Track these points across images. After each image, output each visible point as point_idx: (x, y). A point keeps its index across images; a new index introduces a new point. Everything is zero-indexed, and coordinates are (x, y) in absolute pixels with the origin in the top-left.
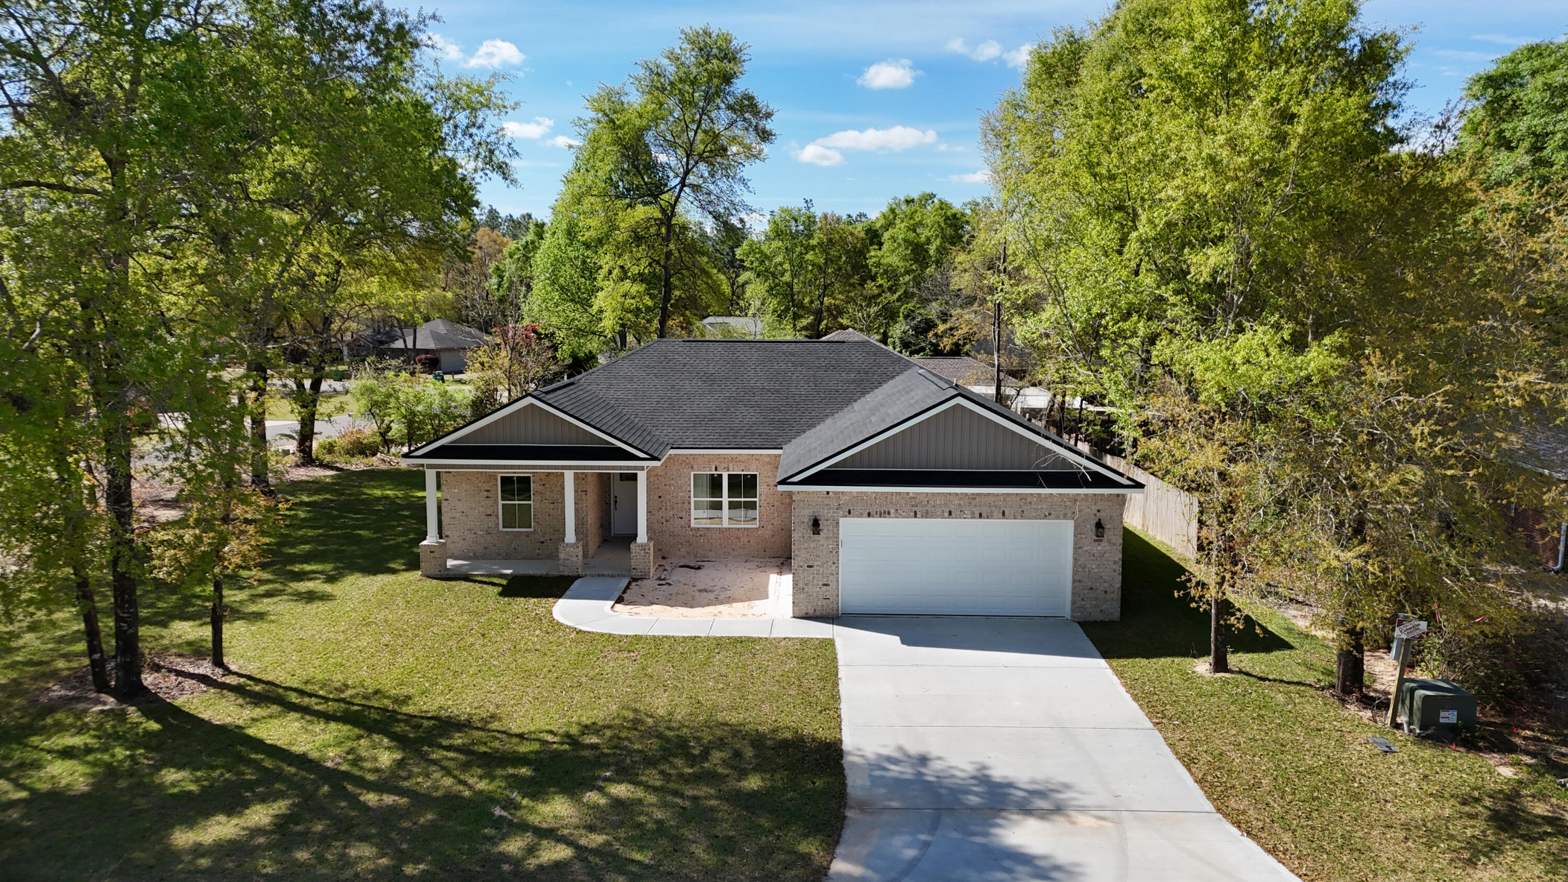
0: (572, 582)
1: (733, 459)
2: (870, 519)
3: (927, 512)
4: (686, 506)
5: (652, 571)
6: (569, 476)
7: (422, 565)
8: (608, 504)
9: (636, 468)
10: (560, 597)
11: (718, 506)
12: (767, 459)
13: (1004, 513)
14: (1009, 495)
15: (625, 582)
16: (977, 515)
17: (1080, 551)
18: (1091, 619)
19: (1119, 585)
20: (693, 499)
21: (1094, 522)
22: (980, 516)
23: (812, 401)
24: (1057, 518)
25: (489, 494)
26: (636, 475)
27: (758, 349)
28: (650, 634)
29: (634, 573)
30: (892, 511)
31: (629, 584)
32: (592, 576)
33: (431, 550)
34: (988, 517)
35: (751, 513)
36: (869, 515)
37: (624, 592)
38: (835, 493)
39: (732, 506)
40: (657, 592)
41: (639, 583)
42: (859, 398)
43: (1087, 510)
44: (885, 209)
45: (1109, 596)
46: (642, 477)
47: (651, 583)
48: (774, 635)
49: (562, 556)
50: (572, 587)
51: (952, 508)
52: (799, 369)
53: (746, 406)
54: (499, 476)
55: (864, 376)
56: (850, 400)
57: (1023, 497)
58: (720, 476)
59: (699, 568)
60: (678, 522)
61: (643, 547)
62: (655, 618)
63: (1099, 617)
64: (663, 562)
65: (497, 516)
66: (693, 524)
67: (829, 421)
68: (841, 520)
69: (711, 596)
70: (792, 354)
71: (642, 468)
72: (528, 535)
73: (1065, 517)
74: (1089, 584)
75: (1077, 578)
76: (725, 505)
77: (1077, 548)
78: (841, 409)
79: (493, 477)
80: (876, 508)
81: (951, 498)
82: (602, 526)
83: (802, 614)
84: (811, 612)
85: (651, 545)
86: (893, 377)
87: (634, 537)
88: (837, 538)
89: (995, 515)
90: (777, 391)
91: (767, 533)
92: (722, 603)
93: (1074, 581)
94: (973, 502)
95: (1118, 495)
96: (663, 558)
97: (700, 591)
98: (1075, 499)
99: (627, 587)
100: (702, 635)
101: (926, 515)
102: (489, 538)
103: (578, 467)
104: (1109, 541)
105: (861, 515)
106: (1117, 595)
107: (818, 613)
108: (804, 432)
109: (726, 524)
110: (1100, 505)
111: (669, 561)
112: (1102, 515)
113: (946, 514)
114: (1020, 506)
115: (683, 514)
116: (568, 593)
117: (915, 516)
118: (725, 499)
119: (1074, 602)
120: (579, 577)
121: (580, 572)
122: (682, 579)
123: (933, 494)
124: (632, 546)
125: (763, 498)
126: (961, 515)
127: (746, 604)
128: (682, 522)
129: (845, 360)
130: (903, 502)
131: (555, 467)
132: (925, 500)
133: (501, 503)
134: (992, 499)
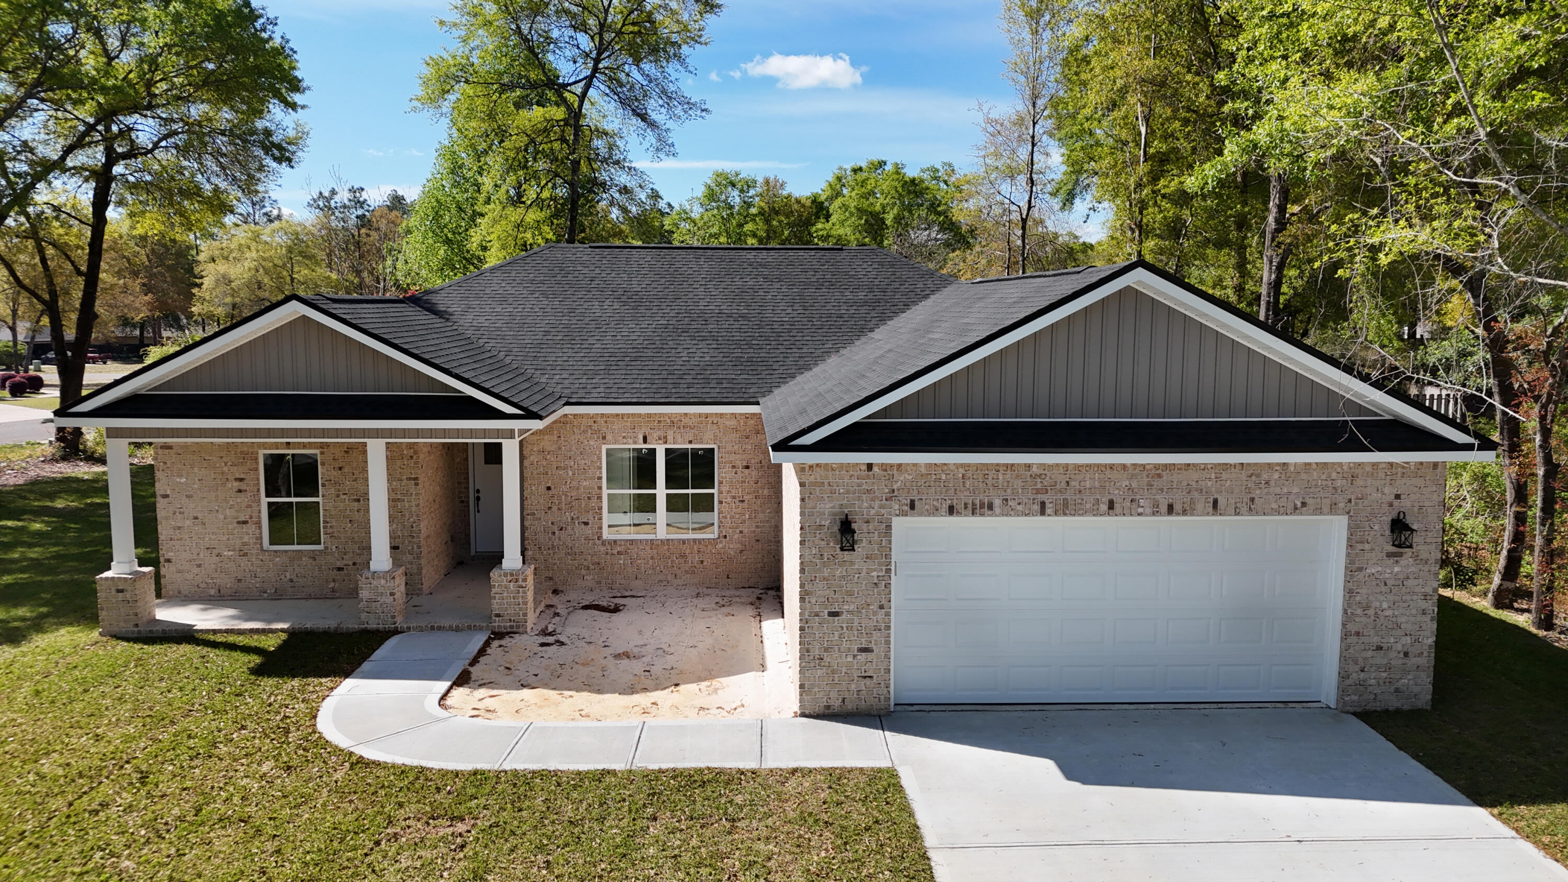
0: (380, 643)
1: (674, 422)
2: (954, 519)
3: (1066, 504)
4: (593, 503)
5: (531, 618)
6: (376, 450)
7: (103, 614)
8: (465, 503)
9: (499, 433)
10: (347, 675)
11: (646, 505)
12: (733, 423)
13: (1215, 503)
14: (1226, 466)
15: (478, 640)
16: (1164, 508)
17: (1359, 576)
18: (1378, 706)
19: (1431, 640)
20: (605, 492)
21: (1387, 519)
22: (1170, 509)
23: (800, 331)
24: (1318, 511)
25: (243, 486)
26: (499, 446)
27: (710, 259)
28: (507, 766)
29: (497, 623)
30: (997, 502)
31: (487, 644)
32: (421, 629)
33: (119, 587)
34: (1184, 513)
35: (703, 517)
36: (951, 510)
37: (474, 661)
38: (884, 467)
39: (674, 504)
40: (536, 661)
41: (506, 641)
42: (877, 326)
43: (1376, 496)
44: (831, 178)
45: (1413, 661)
46: (510, 452)
47: (528, 641)
48: (771, 763)
49: (364, 594)
50: (380, 653)
51: (1116, 494)
52: (777, 285)
53: (693, 338)
54: (262, 453)
55: (880, 295)
56: (862, 329)
57: (1254, 471)
58: (653, 451)
59: (616, 610)
60: (579, 530)
61: (514, 576)
62: (522, 723)
63: (1394, 703)
64: (554, 600)
65: (259, 524)
66: (606, 534)
67: (833, 360)
68: (898, 523)
69: (637, 667)
70: (764, 266)
71: (510, 434)
72: (313, 556)
73: (1333, 509)
74: (1375, 640)
75: (1352, 627)
76: (661, 503)
77: (1353, 569)
78: (851, 342)
79: (248, 455)
80: (964, 497)
81: (1114, 475)
82: (453, 539)
83: (818, 708)
84: (836, 704)
85: (530, 571)
86: (926, 297)
87: (497, 557)
88: (888, 556)
89: (1199, 506)
90: (743, 317)
91: (731, 547)
92: (659, 686)
93: (1345, 635)
94: (1157, 483)
95: (1435, 465)
96: (555, 592)
97: (617, 656)
98: (1353, 473)
99: (482, 652)
100: (619, 766)
101: (1064, 509)
102: (243, 562)
103: (391, 433)
104: (1416, 557)
105: (935, 511)
106: (1426, 660)
107: (850, 706)
108: (793, 377)
109: (662, 533)
110: (1401, 486)
111: (562, 598)
112: (1405, 504)
113: (1104, 507)
114: (1248, 490)
115: (589, 517)
116: (366, 666)
117: (1043, 512)
118: (661, 491)
119: (1343, 676)
120: (396, 632)
121: (400, 622)
122: (585, 633)
123: (1078, 467)
124: (494, 574)
125: (725, 489)
126: (1133, 507)
127: (704, 684)
128: (588, 531)
129: (846, 273)
130: (1018, 483)
131: (351, 433)
132: (1062, 479)
133: (265, 501)
134: (1194, 475)
